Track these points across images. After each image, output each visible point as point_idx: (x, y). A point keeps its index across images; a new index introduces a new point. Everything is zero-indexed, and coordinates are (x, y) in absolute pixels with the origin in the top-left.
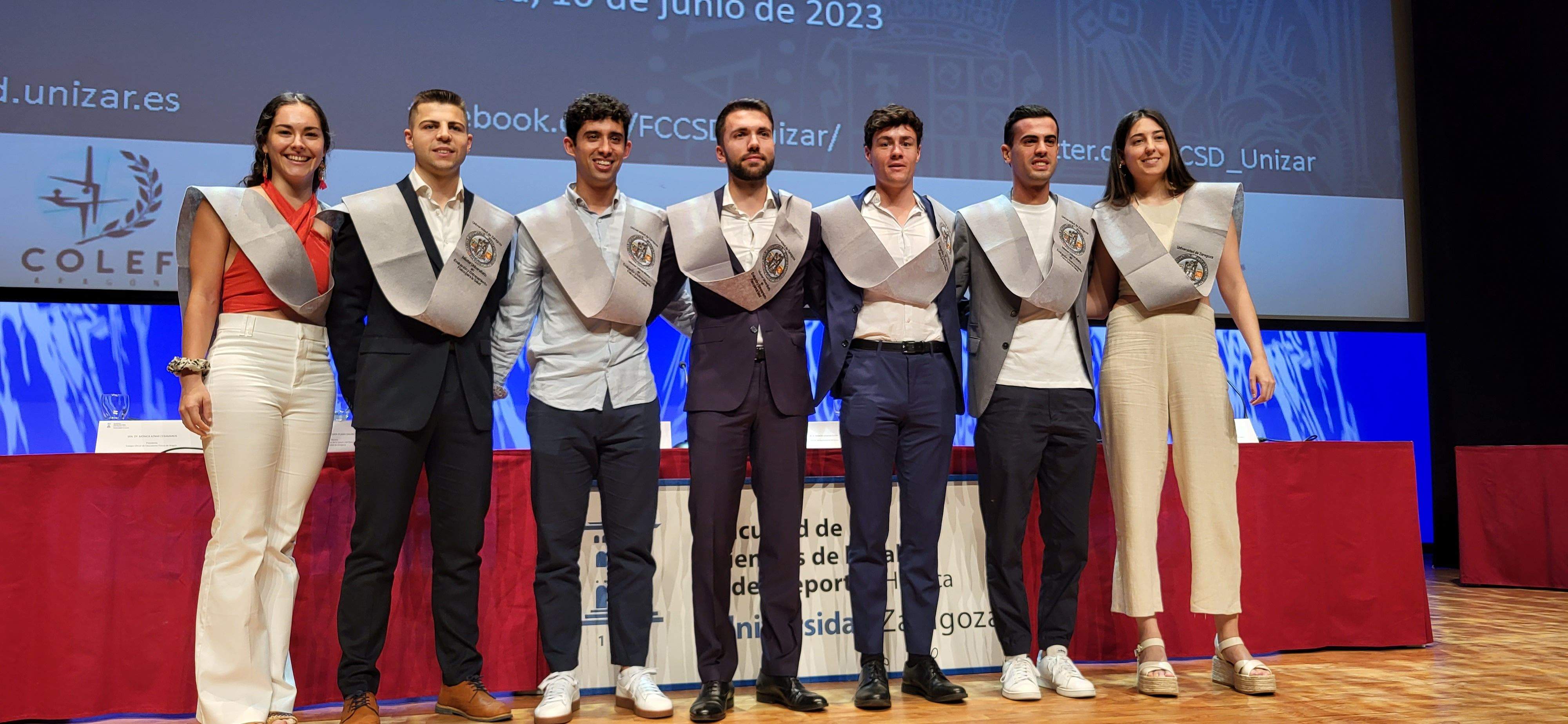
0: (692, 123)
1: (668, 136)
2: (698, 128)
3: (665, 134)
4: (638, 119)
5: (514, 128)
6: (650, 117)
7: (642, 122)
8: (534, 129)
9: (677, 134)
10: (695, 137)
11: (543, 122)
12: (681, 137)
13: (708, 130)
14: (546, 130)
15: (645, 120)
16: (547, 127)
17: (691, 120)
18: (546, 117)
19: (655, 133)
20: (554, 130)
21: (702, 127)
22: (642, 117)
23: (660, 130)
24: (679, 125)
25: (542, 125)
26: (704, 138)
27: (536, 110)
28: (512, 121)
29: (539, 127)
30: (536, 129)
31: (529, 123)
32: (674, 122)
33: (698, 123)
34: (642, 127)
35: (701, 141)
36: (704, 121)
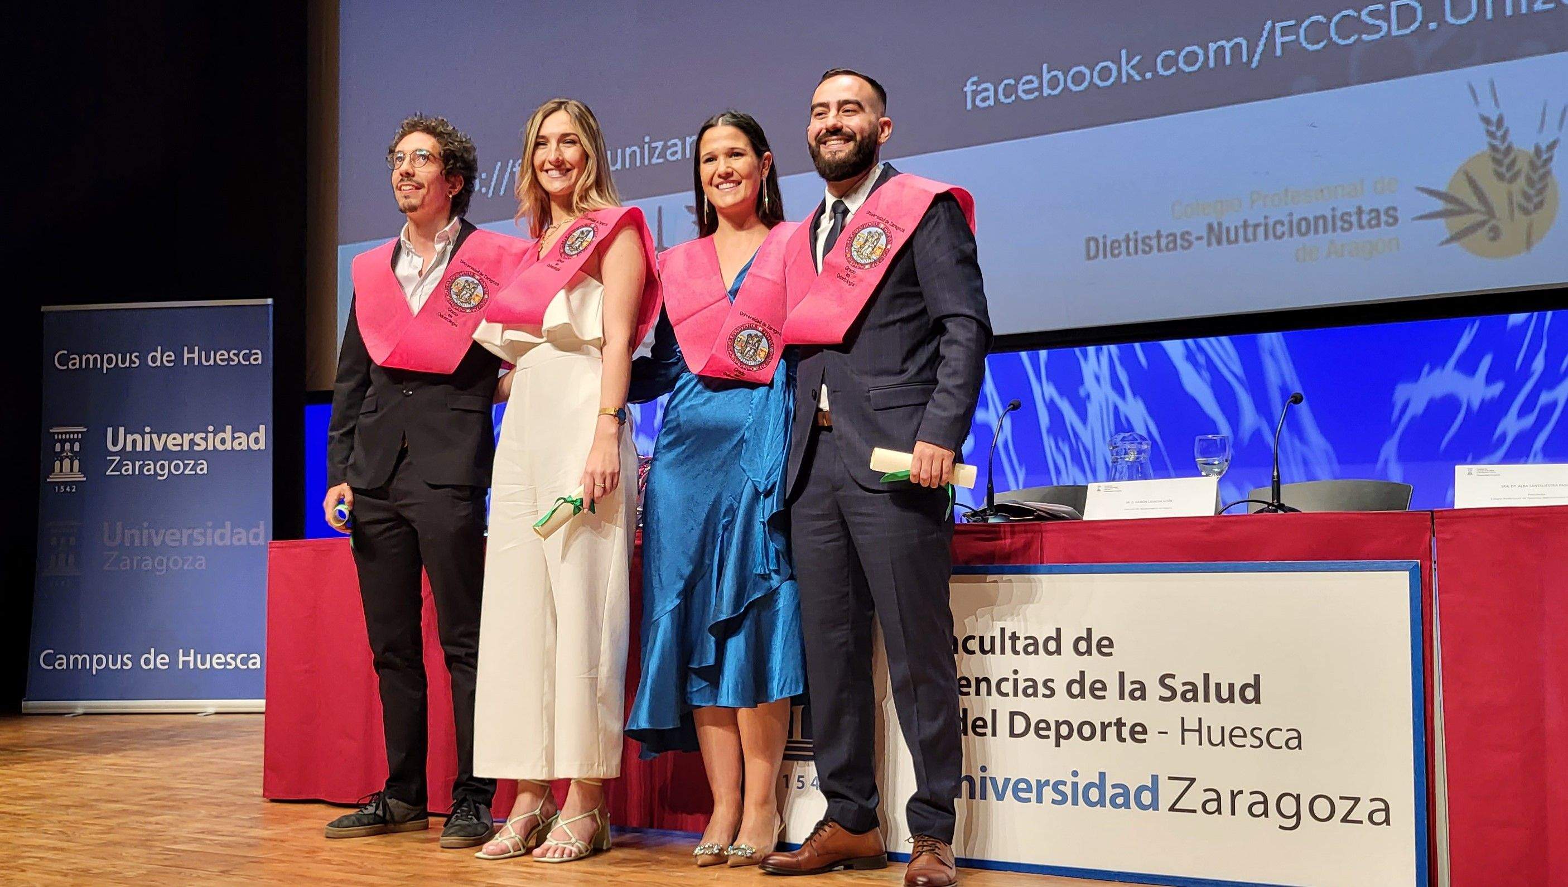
0: (1359, 15)
1: (1322, 45)
2: (1370, 21)
3: (1317, 43)
4: (1273, 28)
5: (1094, 84)
6: (1293, 22)
7: (1278, 32)
8: (1121, 80)
9: (1335, 38)
10: (1365, 37)
11: (1133, 67)
12: (1342, 42)
13: (1388, 21)
14: (1137, 78)
15: (1282, 28)
16: (1138, 73)
17: (1359, 12)
18: (1138, 58)
19: (1301, 44)
20: (1149, 75)
21: (1378, 19)
22: (1278, 26)
23: (1306, 39)
24: (1337, 24)
25: (1132, 72)
26: (1382, 34)
27: (1124, 52)
28: (1092, 76)
29: (1128, 75)
30: (1124, 80)
31: (1115, 74)
32: (1330, 21)
33: (1370, 14)
34: (1279, 40)
35: (1377, 40)
36: (1380, 7)
